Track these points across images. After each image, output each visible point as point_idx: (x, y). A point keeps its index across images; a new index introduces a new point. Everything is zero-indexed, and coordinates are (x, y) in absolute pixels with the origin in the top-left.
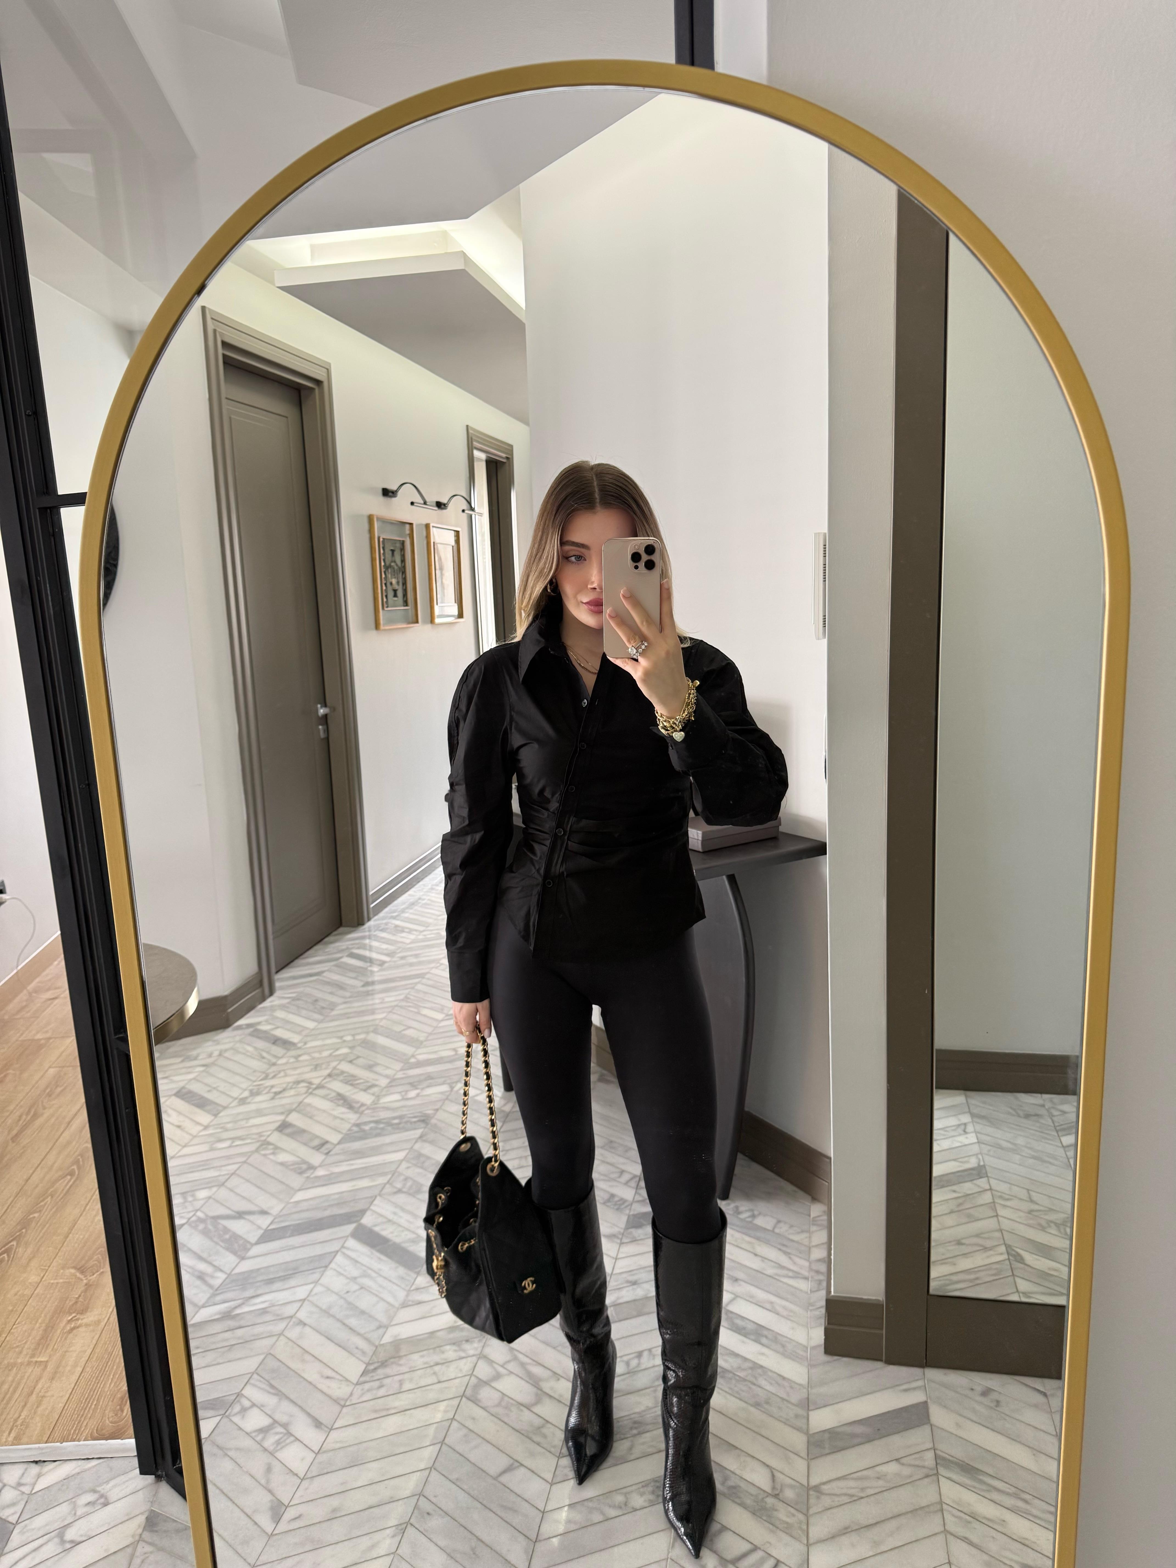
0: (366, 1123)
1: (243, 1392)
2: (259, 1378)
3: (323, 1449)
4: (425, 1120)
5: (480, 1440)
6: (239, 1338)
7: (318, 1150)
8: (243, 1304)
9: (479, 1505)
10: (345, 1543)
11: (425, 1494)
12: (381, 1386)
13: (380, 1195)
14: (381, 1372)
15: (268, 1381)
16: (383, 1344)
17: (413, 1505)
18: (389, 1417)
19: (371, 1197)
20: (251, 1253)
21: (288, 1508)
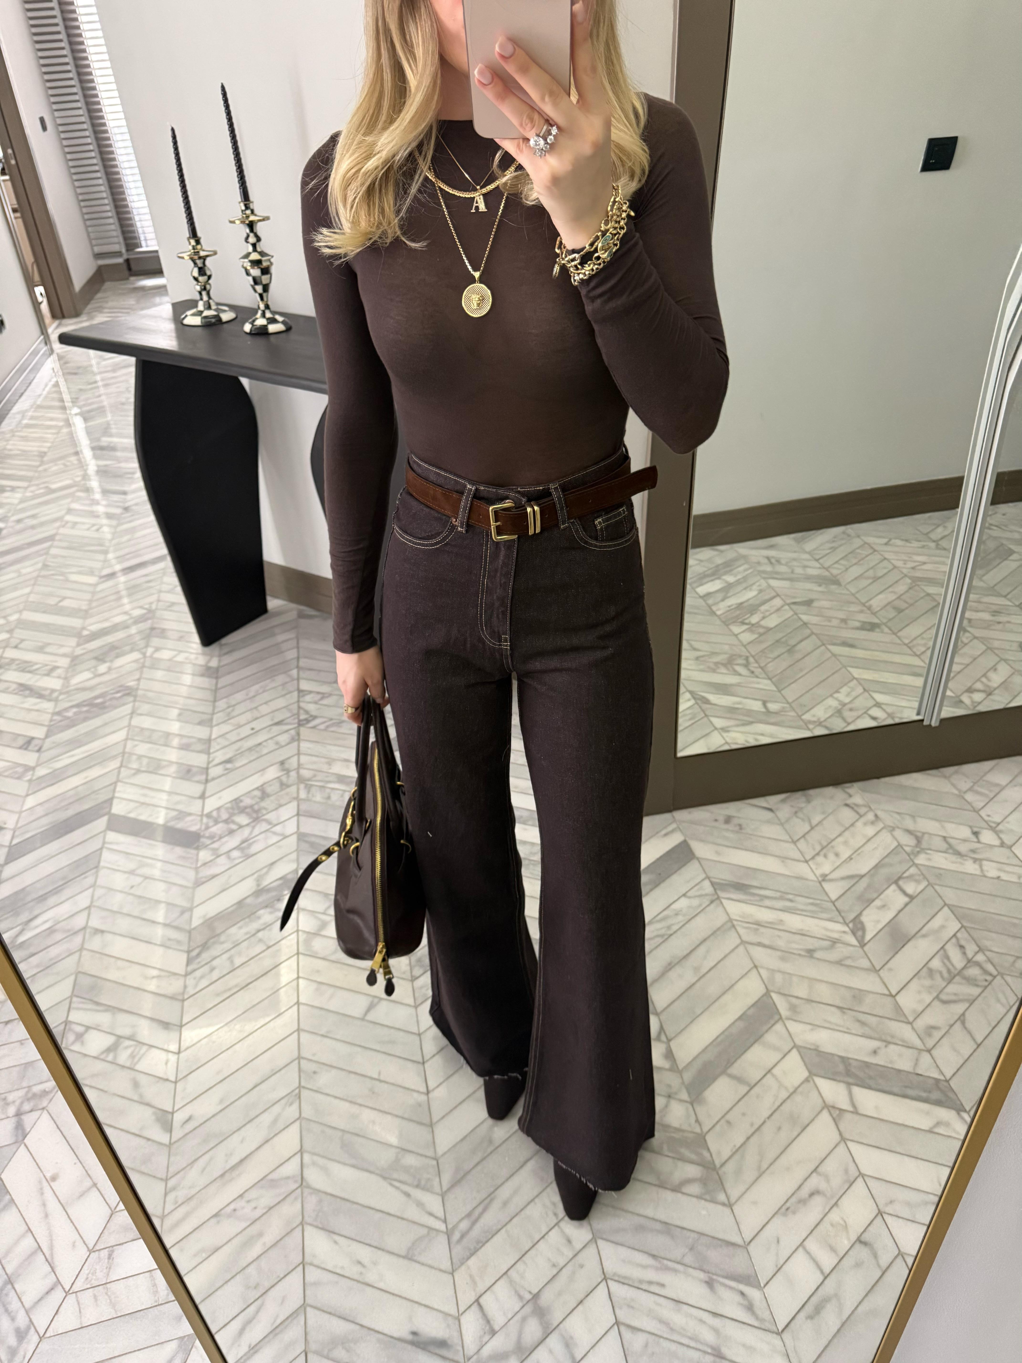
0: (66, 709)
1: (70, 1018)
2: (79, 1000)
3: (182, 1049)
4: (129, 692)
5: (331, 990)
6: (37, 966)
7: (26, 749)
8: (23, 930)
9: (359, 1049)
10: (248, 1126)
12: (212, 969)
13: (118, 780)
14: (206, 956)
15: (91, 1000)
16: (194, 928)
17: (297, 1069)
19: (111, 785)
20: (5, 874)
21: (175, 1115)
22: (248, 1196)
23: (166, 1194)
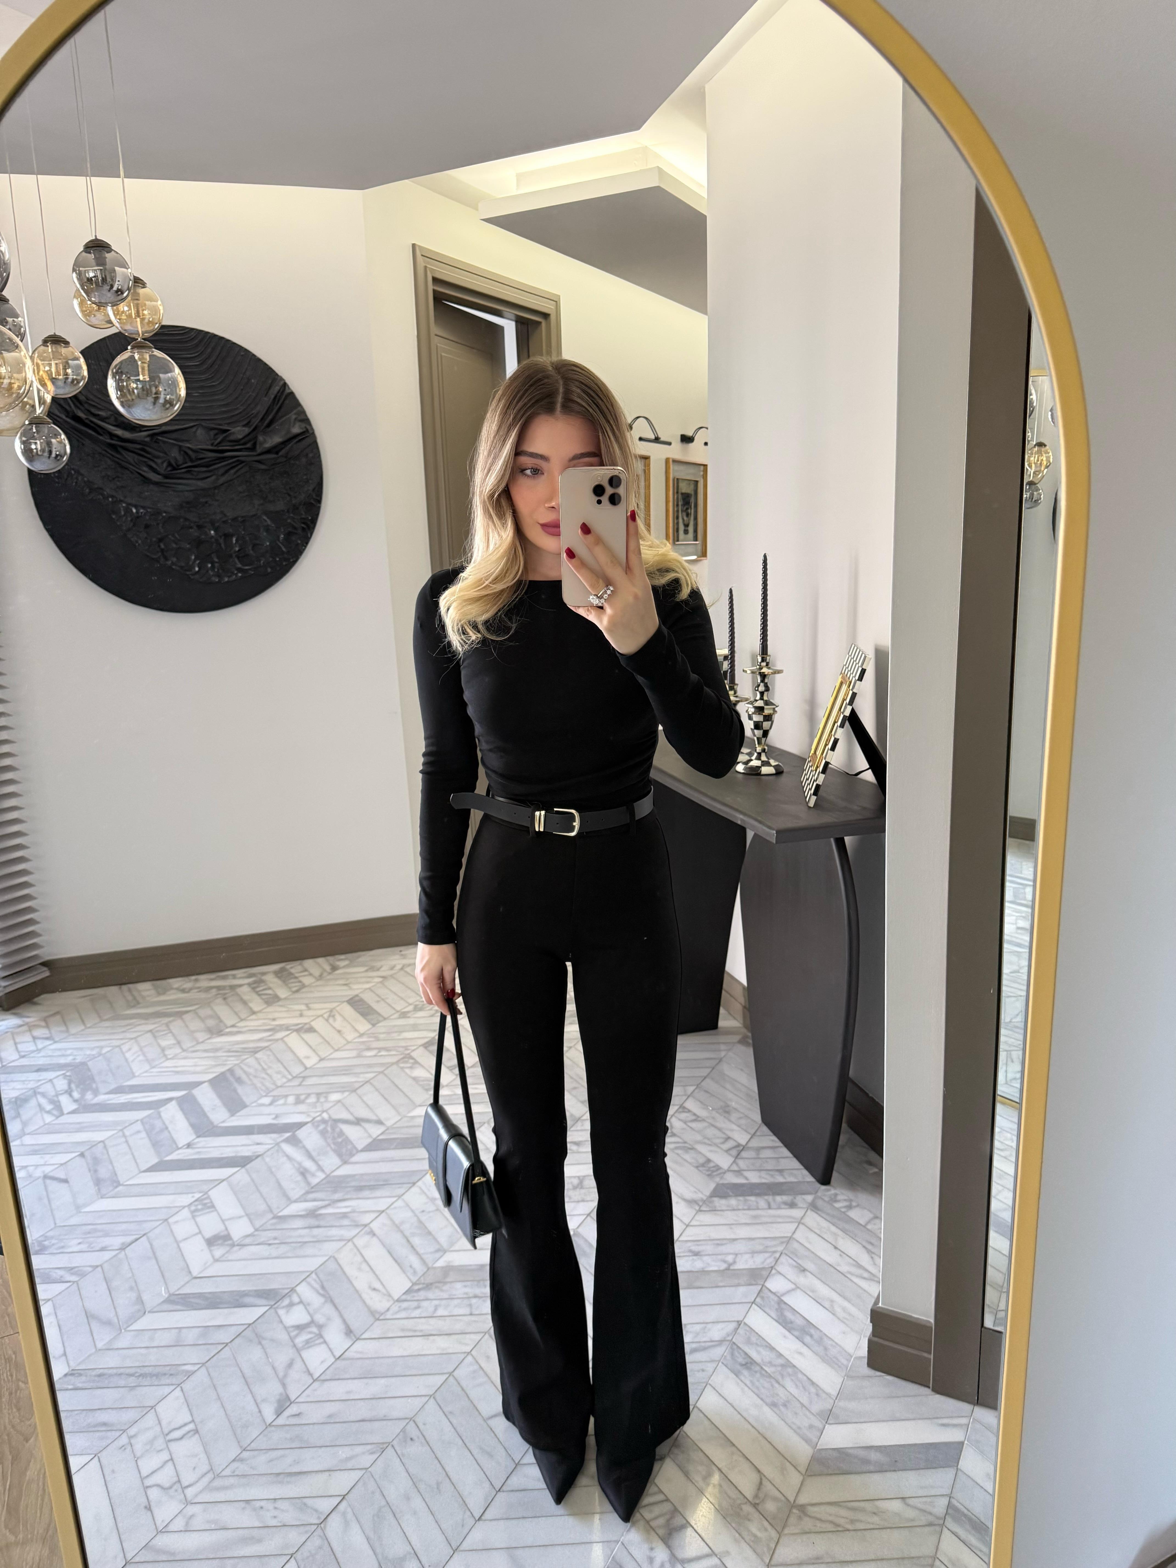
1: (297, 1288)
2: (316, 1277)
5: (485, 1379)
6: (314, 1236)
8: (329, 1205)
9: (460, 1442)
11: (417, 1420)
12: (418, 1307)
14: (422, 1294)
15: (321, 1282)
16: (435, 1268)
17: (402, 1427)
18: (414, 1339)
20: (354, 1159)
21: (292, 1405)
22: (279, 1504)
23: (234, 1460)
